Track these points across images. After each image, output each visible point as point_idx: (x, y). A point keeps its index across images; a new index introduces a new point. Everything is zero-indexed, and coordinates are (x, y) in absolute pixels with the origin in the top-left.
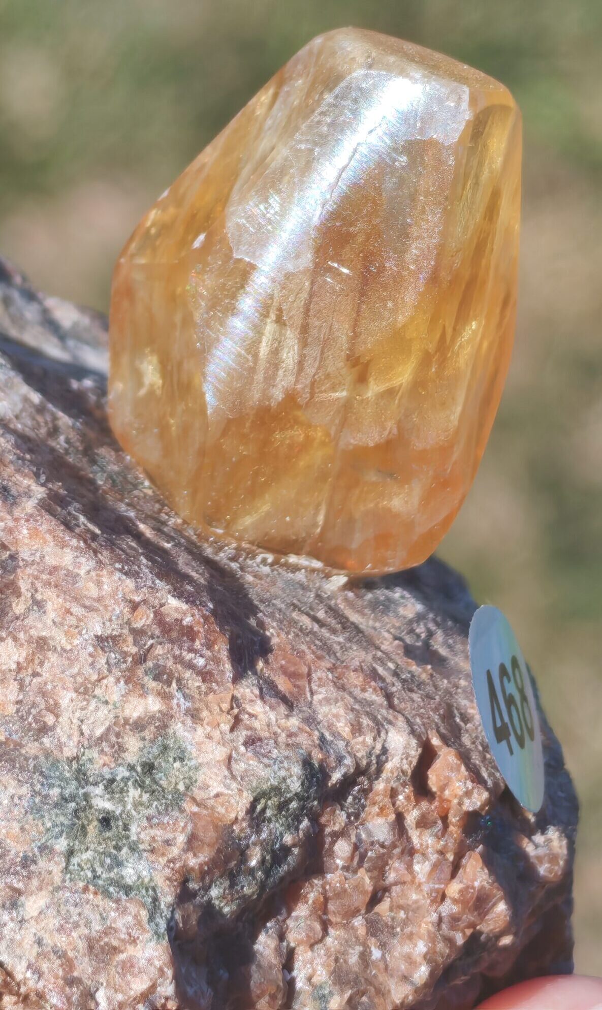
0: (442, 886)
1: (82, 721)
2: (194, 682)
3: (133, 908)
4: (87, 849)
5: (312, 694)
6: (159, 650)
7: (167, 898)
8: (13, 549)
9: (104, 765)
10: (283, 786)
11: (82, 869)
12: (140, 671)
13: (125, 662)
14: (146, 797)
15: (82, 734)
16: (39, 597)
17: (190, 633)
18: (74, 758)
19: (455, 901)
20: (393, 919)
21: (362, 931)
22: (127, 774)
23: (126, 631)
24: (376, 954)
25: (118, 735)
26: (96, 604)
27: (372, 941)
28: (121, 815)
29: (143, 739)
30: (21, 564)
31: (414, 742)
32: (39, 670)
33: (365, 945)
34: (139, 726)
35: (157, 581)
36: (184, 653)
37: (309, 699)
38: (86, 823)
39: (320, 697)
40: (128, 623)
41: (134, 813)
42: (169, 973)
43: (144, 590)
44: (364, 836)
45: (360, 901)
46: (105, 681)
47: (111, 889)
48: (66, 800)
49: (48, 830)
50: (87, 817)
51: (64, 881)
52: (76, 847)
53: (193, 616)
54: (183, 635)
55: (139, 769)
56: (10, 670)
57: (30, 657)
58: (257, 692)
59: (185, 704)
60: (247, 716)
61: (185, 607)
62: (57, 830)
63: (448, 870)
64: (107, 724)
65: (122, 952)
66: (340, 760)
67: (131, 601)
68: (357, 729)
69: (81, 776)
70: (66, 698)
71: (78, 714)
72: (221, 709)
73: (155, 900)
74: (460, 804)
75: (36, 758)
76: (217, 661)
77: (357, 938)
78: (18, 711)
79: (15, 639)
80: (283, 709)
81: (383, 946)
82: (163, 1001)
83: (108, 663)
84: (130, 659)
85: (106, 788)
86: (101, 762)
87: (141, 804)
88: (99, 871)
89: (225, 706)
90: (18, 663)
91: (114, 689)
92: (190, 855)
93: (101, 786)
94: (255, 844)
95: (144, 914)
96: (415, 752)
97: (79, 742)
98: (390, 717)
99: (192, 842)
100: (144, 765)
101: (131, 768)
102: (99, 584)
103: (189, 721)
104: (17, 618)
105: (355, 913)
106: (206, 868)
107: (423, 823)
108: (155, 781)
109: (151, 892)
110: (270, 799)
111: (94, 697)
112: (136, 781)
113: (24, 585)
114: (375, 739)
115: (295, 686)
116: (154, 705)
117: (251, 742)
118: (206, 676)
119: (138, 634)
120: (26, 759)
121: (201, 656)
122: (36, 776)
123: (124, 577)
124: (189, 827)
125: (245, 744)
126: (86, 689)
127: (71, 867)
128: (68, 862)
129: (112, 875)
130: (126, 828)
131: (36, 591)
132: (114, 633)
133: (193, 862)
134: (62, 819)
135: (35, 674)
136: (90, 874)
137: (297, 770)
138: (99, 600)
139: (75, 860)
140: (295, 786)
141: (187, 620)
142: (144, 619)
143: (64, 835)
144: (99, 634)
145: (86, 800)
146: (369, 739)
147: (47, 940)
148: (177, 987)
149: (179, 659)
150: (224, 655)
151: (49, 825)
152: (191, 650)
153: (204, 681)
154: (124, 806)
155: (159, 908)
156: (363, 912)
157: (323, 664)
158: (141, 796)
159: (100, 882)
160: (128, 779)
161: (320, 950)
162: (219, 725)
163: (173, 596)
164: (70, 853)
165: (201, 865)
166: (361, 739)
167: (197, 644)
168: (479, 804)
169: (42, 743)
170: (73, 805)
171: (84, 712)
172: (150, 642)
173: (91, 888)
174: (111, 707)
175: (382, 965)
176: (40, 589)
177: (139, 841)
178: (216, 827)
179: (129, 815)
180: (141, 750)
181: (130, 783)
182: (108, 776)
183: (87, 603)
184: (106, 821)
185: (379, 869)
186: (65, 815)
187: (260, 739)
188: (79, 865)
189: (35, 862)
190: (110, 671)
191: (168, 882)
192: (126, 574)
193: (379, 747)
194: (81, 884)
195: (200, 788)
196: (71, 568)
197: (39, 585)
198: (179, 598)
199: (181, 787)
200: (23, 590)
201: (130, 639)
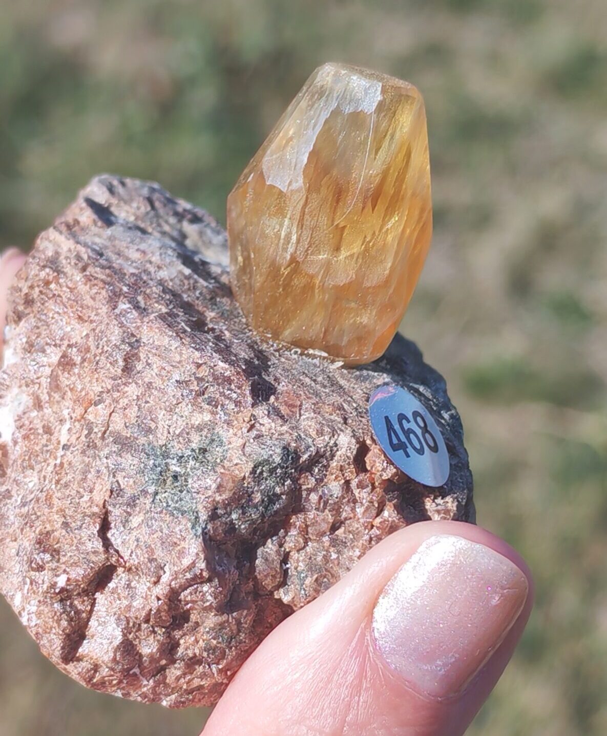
0: (371, 520)
1: (169, 426)
2: (231, 406)
3: (184, 522)
4: (166, 492)
5: (300, 415)
6: (212, 389)
7: (203, 516)
8: (138, 336)
9: (179, 449)
10: (271, 459)
11: (161, 502)
12: (200, 400)
13: (192, 394)
14: (198, 464)
15: (169, 433)
16: (149, 361)
17: (229, 380)
18: (163, 445)
19: (378, 528)
20: (346, 538)
21: (327, 544)
22: (190, 453)
23: (193, 378)
24: (334, 556)
25: (188, 434)
26: (178, 365)
27: (332, 549)
28: (184, 474)
29: (201, 436)
30: (142, 344)
31: (354, 441)
32: (148, 399)
33: (327, 551)
34: (199, 429)
35: (214, 354)
36: (225, 391)
37: (298, 418)
38: (166, 478)
39: (304, 417)
40: (194, 374)
41: (190, 473)
42: (202, 556)
43: (205, 357)
44: (326, 492)
45: (325, 527)
46: (180, 405)
47: (175, 512)
48: (156, 467)
49: (146, 482)
50: (166, 475)
51: (151, 508)
52: (159, 491)
53: (231, 371)
54: (225, 381)
55: (197, 451)
56: (134, 400)
57: (143, 393)
58: (266, 412)
59: (224, 418)
60: (258, 425)
61: (227, 366)
62: (151, 481)
63: (374, 512)
64: (182, 427)
65: (179, 545)
66: (308, 447)
67: (196, 363)
68: (320, 433)
69: (165, 455)
70: (161, 414)
71: (167, 423)
72: (244, 421)
73: (197, 518)
74: (381, 476)
75: (144, 445)
76: (244, 396)
77: (324, 547)
78: (137, 421)
79: (136, 383)
80: (280, 421)
81: (339, 552)
82: (200, 571)
83: (182, 395)
84: (194, 393)
85: (178, 460)
86: (178, 447)
87: (195, 468)
88: (170, 503)
89: (247, 419)
90: (138, 396)
91: (185, 409)
92: (217, 494)
93: (175, 460)
94: (257, 491)
95: (189, 525)
96: (355, 447)
97: (167, 437)
98: (343, 428)
99: (220, 488)
100: (200, 449)
101: (193, 450)
102: (181, 354)
103: (225, 426)
104: (139, 373)
105: (323, 534)
106: (227, 502)
107: (361, 486)
108: (204, 457)
109: (195, 514)
110: (264, 466)
111: (176, 413)
112: (194, 457)
113: (142, 356)
114: (330, 439)
115: (291, 411)
116: (207, 417)
117: (258, 437)
118: (237, 403)
119: (200, 380)
120: (138, 446)
121: (235, 392)
122: (143, 454)
123: (194, 351)
124: (219, 480)
125: (254, 439)
126: (171, 409)
127: (155, 501)
128: (154, 499)
129: (177, 505)
130: (186, 481)
131: (149, 358)
132: (186, 379)
133: (218, 498)
134: (154, 476)
135: (147, 402)
136: (165, 505)
137: (279, 451)
138: (180, 362)
139: (158, 497)
140: (278, 460)
141: (227, 373)
142: (203, 372)
143: (154, 484)
144: (178, 379)
145: (166, 466)
146: (327, 438)
147: (142, 539)
148: (208, 564)
149: (222, 394)
150: (248, 392)
151: (147, 479)
152: (229, 389)
153: (236, 406)
154: (186, 469)
155: (198, 522)
156: (328, 533)
157: (310, 401)
158: (195, 464)
159: (170, 509)
160: (190, 456)
161: (303, 553)
162: (241, 428)
163: (222, 361)
164: (156, 493)
165: (223, 501)
166: (322, 438)
167: (233, 387)
168: (390, 475)
169: (149, 438)
170: (160, 468)
171: (170, 422)
172: (206, 385)
173: (164, 511)
174: (184, 418)
175: (336, 562)
176: (151, 358)
177: (193, 487)
178: (234, 481)
179: (188, 475)
180: (200, 441)
181: (190, 458)
182: (180, 455)
183: (174, 364)
184: (175, 477)
185: (337, 510)
186: (155, 475)
187: (263, 436)
188: (160, 500)
189: (139, 499)
190: (183, 399)
191: (204, 509)
192: (197, 349)
193: (332, 442)
194: (159, 510)
195: (228, 461)
196: (167, 346)
197: (150, 355)
198: (225, 362)
199: (218, 461)
200: (142, 358)
201: (195, 383)
